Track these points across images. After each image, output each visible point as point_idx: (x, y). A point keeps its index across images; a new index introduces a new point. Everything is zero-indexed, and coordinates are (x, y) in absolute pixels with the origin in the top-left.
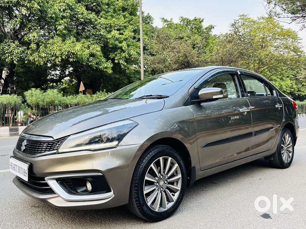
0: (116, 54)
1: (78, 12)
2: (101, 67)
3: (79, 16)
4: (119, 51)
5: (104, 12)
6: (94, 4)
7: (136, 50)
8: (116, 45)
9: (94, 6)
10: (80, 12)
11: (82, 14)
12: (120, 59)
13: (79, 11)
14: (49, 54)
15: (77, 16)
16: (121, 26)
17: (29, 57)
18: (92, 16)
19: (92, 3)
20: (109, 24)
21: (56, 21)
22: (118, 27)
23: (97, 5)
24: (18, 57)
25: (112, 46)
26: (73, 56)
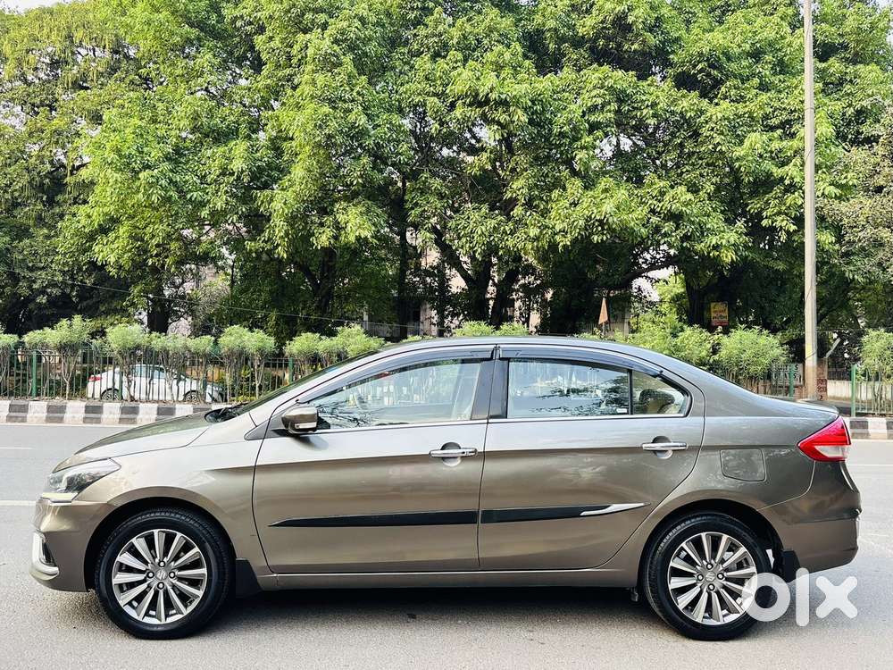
0: (768, 200)
1: (643, 101)
2: (698, 247)
3: (645, 112)
4: (777, 190)
5: (738, 82)
6: (700, 66)
7: (846, 178)
8: (769, 175)
9: (701, 71)
10: (646, 102)
11: (654, 105)
12: (779, 213)
13: (644, 98)
14: (549, 228)
15: (639, 114)
16: (795, 111)
17: (507, 240)
18: (689, 102)
19: (695, 66)
20: (747, 115)
21: (576, 139)
22: (784, 117)
23: (712, 66)
24: (484, 244)
25: (751, 179)
26: (600, 228)
